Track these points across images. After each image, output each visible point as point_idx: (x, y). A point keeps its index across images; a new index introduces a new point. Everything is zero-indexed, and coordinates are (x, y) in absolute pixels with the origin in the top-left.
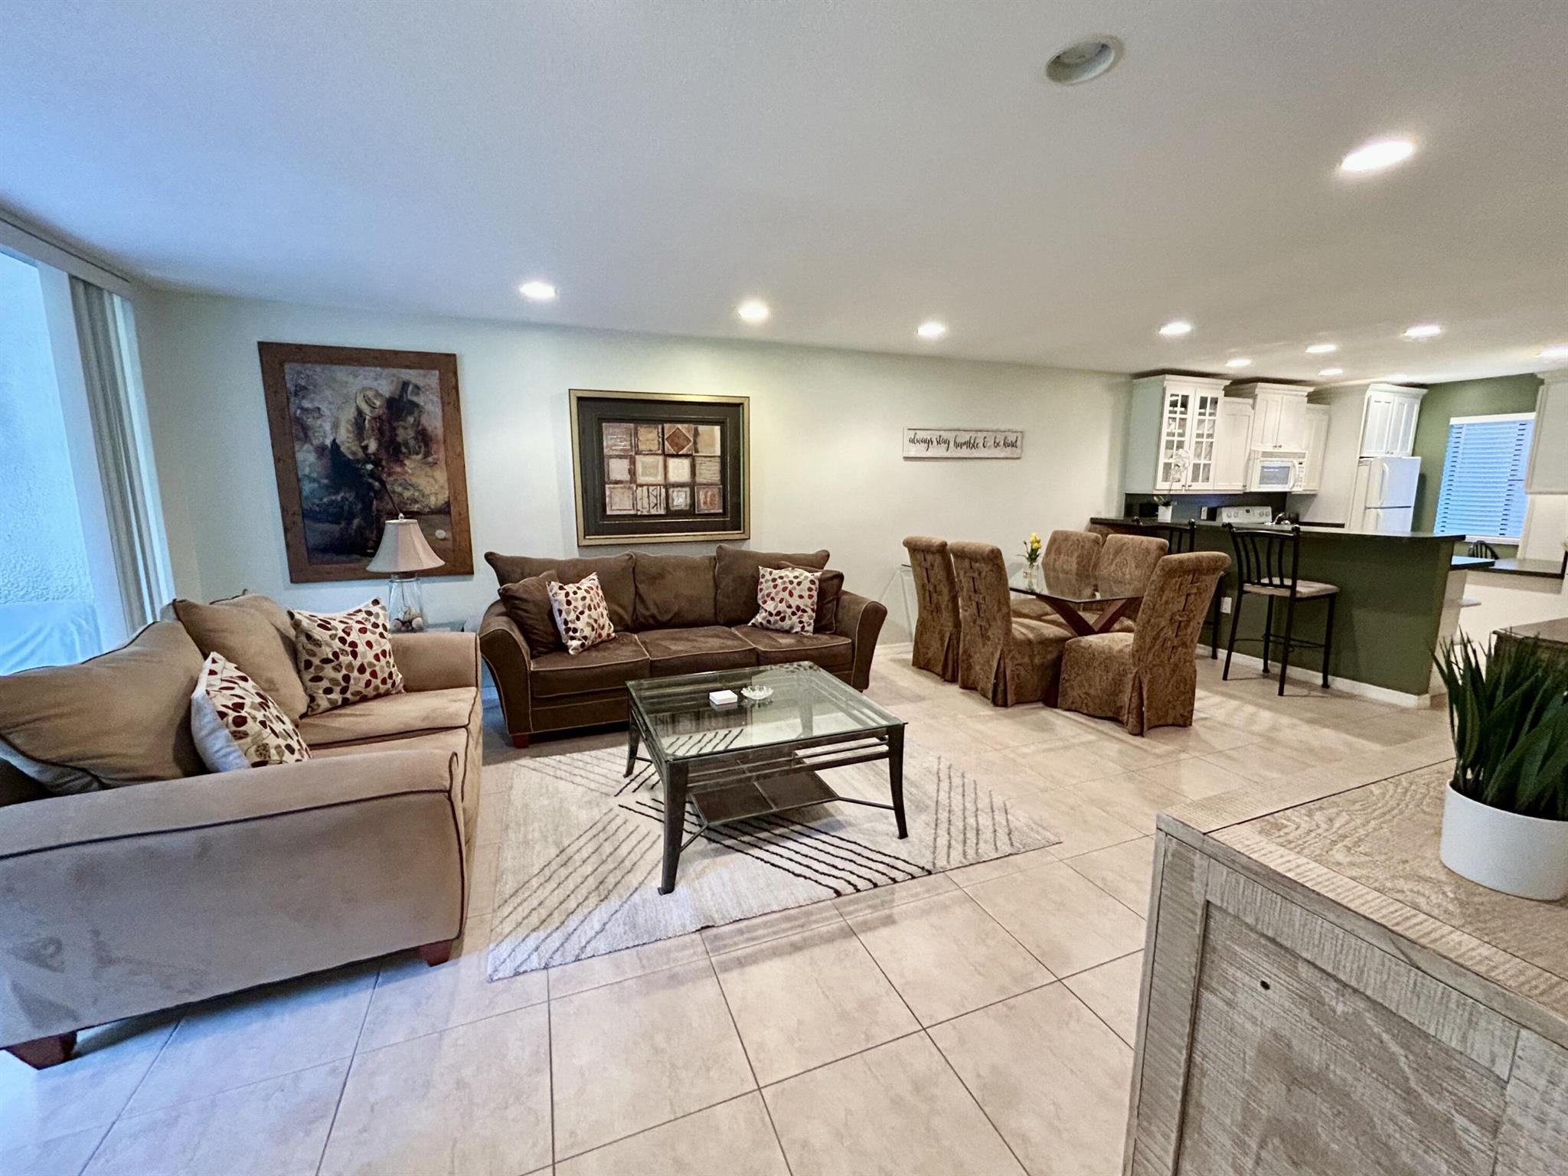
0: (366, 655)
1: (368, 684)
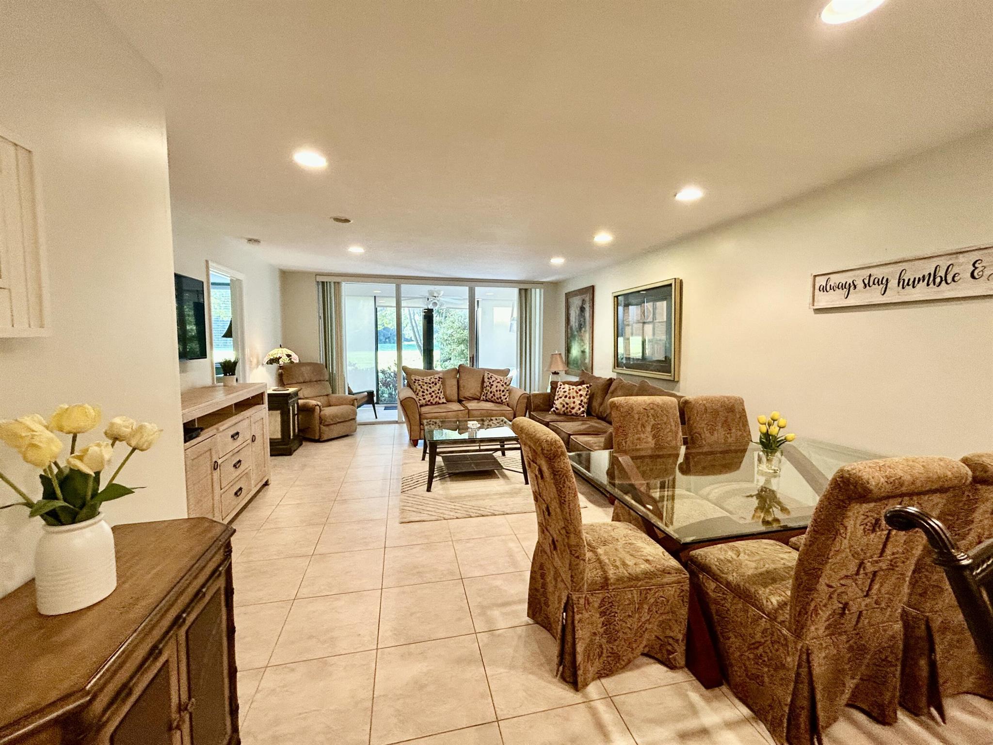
0: (494, 389)
1: (492, 397)
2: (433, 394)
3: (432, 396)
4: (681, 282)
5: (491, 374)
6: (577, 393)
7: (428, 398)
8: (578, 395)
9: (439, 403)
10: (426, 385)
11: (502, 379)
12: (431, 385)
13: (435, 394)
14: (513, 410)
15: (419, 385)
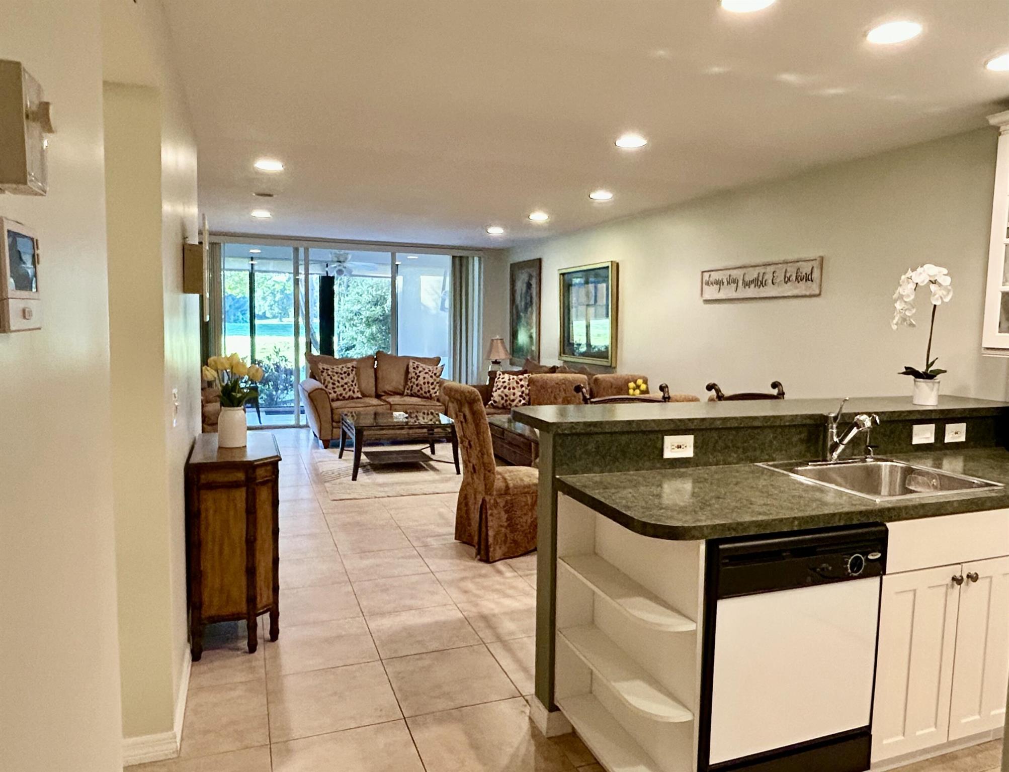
2: (346, 386)
3: (344, 389)
4: (618, 265)
5: (417, 363)
6: (517, 383)
7: (339, 390)
8: (519, 385)
9: (353, 398)
10: (336, 375)
11: (431, 369)
12: (343, 376)
13: (348, 387)
14: (445, 405)
15: (329, 375)
